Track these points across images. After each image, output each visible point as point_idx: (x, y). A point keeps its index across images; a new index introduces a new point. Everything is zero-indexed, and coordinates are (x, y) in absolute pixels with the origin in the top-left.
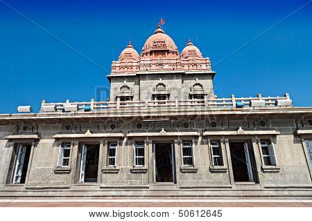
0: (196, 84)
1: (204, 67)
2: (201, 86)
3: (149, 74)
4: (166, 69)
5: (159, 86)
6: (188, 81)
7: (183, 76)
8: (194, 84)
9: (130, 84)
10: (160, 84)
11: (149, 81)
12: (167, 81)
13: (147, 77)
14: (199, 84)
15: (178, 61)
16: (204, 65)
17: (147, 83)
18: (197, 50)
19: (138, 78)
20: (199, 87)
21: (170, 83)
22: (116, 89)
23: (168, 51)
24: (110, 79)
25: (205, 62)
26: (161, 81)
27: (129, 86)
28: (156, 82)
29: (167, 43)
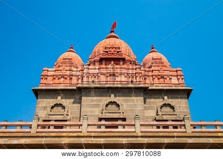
0: (165, 105)
1: (174, 80)
2: (173, 108)
4: (121, 80)
5: (110, 106)
6: (152, 100)
8: (161, 104)
9: (67, 102)
10: (111, 103)
11: (95, 98)
12: (121, 98)
13: (93, 93)
14: (169, 105)
15: (138, 71)
16: (175, 78)
17: (92, 101)
19: (78, 93)
20: (168, 109)
21: (127, 101)
22: (45, 108)
24: (37, 93)
25: (175, 73)
26: (112, 98)
27: (64, 104)
28: (106, 100)
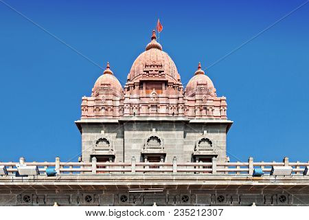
0: (204, 140)
1: (217, 112)
2: (210, 143)
3: (137, 121)
4: (163, 114)
5: (151, 141)
6: (192, 134)
7: (187, 126)
8: (200, 139)
9: (111, 137)
10: (152, 138)
11: (137, 132)
12: (162, 133)
13: (134, 126)
14: (207, 140)
15: (181, 100)
16: (218, 109)
17: (134, 135)
18: (210, 84)
19: (121, 126)
20: (206, 144)
21: (167, 136)
22: (90, 142)
23: (166, 83)
24: (80, 126)
25: (218, 104)
26: (154, 133)
27: (108, 139)
28: (148, 134)
29: (165, 68)
